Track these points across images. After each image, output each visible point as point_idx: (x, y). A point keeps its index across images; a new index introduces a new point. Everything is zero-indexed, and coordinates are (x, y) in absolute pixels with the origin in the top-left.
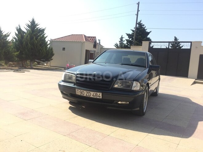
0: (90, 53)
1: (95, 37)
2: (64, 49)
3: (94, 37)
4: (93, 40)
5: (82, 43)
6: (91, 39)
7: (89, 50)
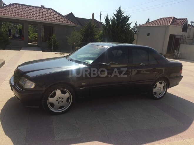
0: (176, 38)
1: (187, 19)
2: (149, 34)
3: (184, 19)
4: (183, 23)
5: (167, 27)
6: (180, 22)
7: (175, 35)
